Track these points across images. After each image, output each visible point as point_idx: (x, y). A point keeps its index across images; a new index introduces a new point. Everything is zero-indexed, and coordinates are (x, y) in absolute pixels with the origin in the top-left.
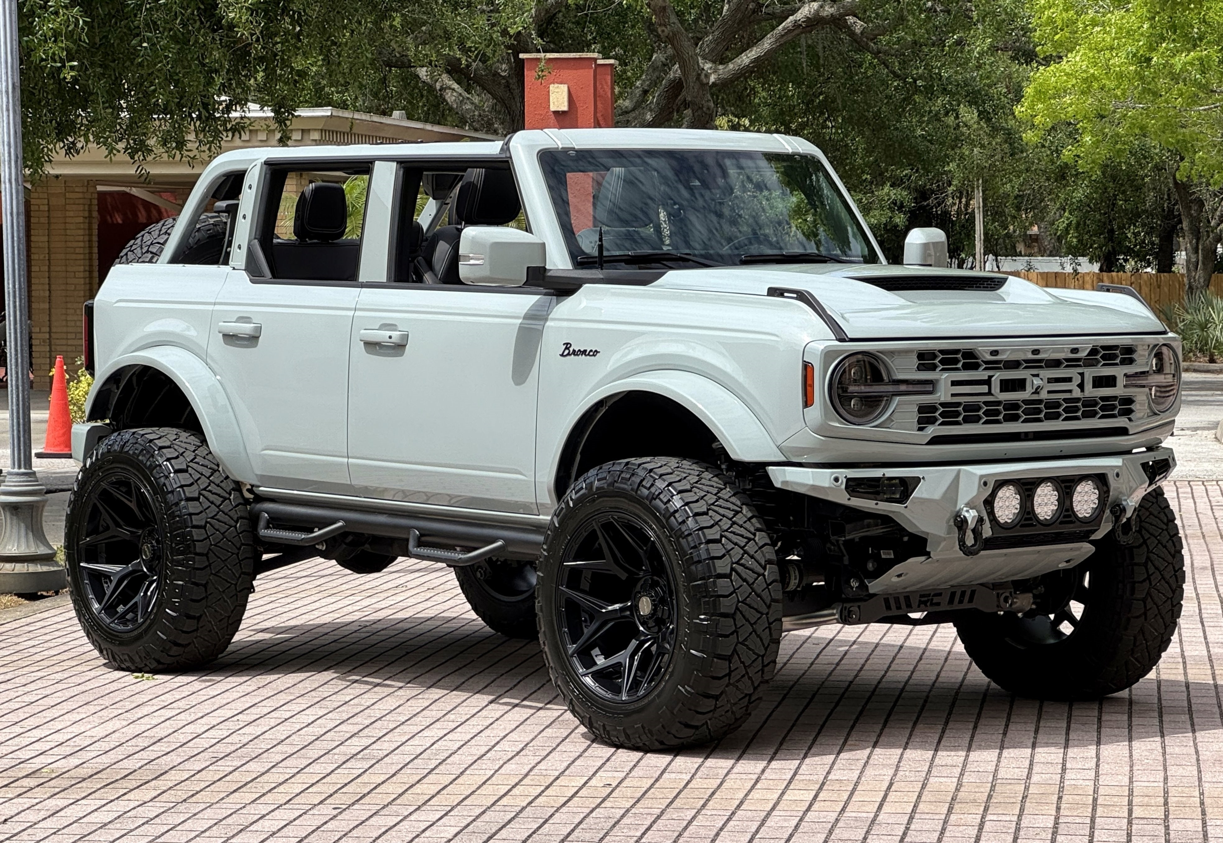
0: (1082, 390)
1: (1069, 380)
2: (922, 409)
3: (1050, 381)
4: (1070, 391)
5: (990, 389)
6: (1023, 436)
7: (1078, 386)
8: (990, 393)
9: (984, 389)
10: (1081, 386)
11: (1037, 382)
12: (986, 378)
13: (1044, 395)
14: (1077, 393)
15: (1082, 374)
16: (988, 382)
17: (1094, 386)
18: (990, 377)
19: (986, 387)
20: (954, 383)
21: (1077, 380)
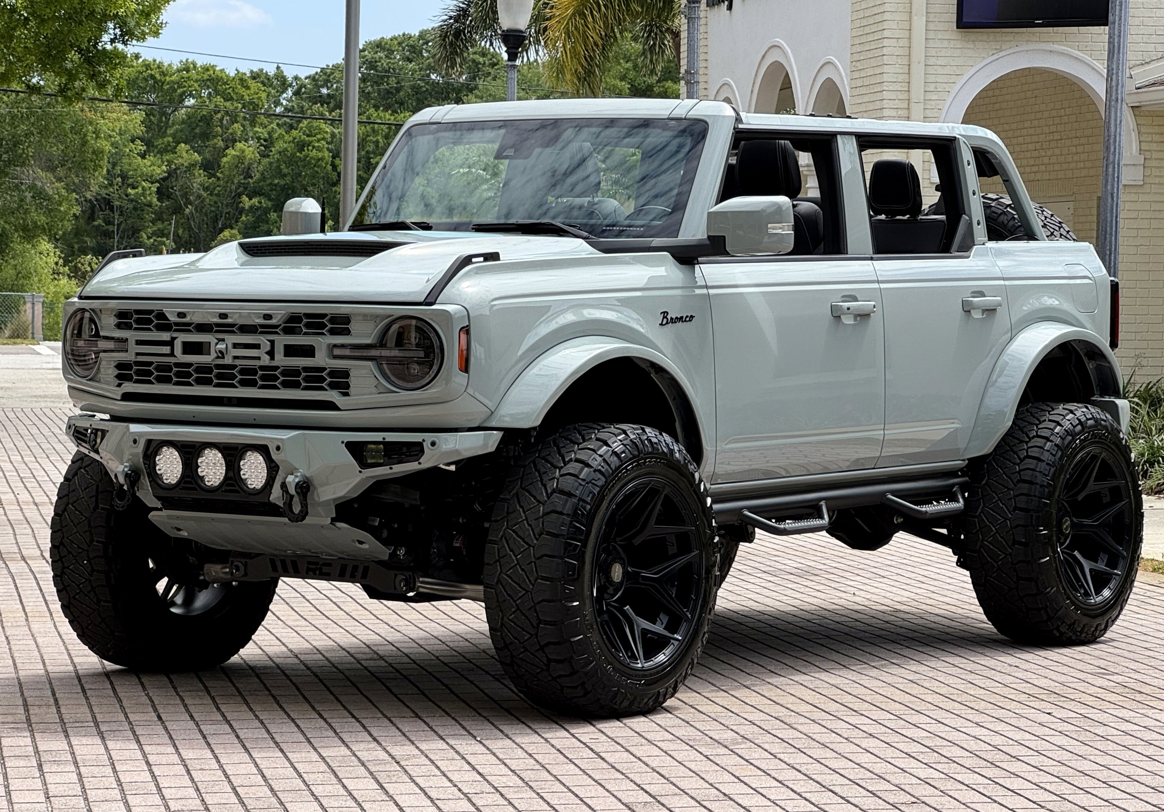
0: (272, 358)
1: (257, 346)
2: (120, 366)
3: (235, 346)
4: (259, 358)
5: (172, 350)
6: (225, 401)
7: (267, 353)
8: (172, 354)
9: (166, 350)
10: (271, 353)
11: (221, 346)
12: (169, 339)
13: (228, 360)
14: (266, 360)
15: (272, 342)
16: (170, 343)
17: (286, 355)
18: (173, 339)
19: (169, 348)
20: (139, 343)
21: (266, 346)
